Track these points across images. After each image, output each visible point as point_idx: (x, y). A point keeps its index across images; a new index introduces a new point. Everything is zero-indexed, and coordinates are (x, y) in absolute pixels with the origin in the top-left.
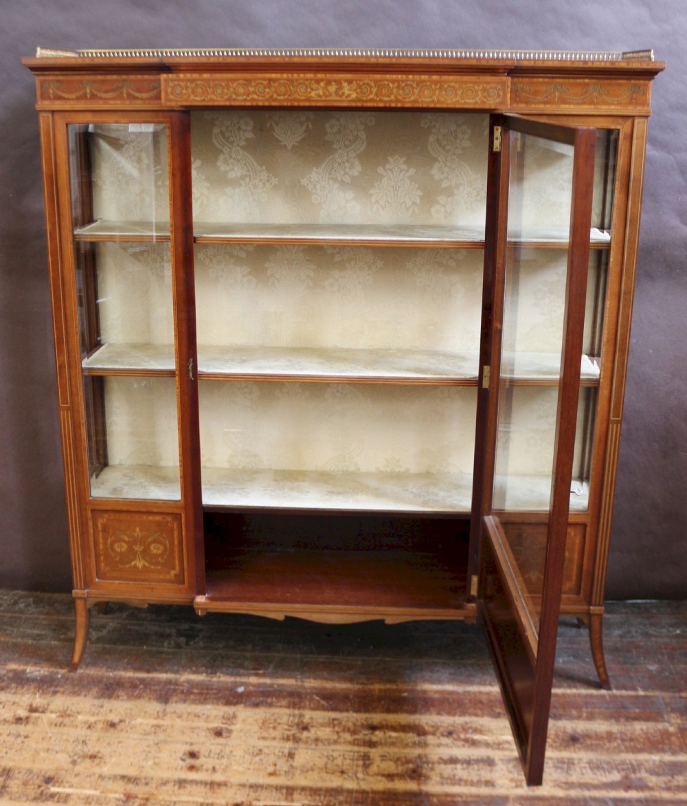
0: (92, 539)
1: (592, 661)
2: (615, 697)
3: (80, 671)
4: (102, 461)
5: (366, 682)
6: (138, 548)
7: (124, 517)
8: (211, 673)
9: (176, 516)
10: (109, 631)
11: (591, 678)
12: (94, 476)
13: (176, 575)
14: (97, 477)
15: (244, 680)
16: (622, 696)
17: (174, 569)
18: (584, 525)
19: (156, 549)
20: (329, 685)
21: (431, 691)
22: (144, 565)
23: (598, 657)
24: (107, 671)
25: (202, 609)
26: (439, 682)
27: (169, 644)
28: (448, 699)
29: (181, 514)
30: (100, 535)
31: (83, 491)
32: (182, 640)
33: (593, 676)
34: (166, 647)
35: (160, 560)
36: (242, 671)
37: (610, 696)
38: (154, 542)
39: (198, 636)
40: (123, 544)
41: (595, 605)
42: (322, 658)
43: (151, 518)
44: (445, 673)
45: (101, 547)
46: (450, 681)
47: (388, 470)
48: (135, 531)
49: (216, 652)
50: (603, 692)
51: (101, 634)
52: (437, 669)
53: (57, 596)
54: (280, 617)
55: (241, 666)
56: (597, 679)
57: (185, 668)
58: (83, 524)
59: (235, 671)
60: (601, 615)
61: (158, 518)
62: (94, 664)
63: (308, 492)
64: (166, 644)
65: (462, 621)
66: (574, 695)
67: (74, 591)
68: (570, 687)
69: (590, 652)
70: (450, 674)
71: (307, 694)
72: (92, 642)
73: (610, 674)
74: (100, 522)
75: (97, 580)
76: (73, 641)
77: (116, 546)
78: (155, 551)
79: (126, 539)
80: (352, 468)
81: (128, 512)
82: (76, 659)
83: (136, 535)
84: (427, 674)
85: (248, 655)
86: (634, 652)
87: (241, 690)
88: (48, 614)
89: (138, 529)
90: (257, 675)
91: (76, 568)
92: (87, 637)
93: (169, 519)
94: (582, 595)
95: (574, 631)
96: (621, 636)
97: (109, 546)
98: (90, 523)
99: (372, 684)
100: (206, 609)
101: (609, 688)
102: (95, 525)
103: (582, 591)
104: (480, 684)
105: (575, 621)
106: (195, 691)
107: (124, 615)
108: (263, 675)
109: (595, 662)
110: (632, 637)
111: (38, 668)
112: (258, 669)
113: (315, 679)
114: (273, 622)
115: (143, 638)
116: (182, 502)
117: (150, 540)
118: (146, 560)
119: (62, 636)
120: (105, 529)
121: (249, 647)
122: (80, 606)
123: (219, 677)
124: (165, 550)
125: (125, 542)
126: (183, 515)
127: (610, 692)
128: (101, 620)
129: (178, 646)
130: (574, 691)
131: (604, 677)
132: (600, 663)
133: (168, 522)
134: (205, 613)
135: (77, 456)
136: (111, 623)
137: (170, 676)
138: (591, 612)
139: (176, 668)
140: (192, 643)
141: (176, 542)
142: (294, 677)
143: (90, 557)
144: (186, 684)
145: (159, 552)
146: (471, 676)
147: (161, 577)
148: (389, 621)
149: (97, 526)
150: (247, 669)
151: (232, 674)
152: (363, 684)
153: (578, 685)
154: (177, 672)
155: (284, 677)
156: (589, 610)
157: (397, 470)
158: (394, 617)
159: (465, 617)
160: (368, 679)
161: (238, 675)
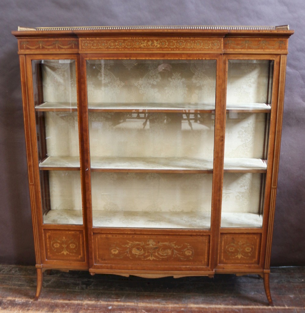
0: (44, 242)
1: (265, 293)
2: (275, 309)
3: (39, 300)
4: (48, 208)
5: (165, 304)
6: (64, 246)
7: (58, 232)
8: (97, 301)
9: (81, 232)
10: (52, 283)
11: (265, 301)
12: (45, 215)
13: (81, 258)
14: (46, 215)
15: (111, 303)
16: (278, 309)
17: (80, 255)
18: (261, 234)
19: (72, 246)
20: (149, 305)
21: (194, 307)
22: (67, 253)
23: (268, 292)
24: (51, 300)
25: (93, 272)
26: (197, 303)
27: (78, 288)
28: (201, 311)
29: (83, 231)
30: (48, 240)
31: (40, 221)
32: (84, 286)
33: (265, 300)
34: (77, 289)
35: (74, 251)
36: (110, 300)
37: (273, 309)
38: (71, 243)
39: (91, 284)
40: (58, 244)
41: (266, 269)
42: (146, 293)
43: (70, 232)
44: (200, 299)
45: (48, 245)
46: (202, 303)
47: (174, 211)
48: (63, 238)
49: (99, 291)
50: (270, 307)
51: (48, 284)
52: (196, 298)
53: (28, 267)
54: (127, 275)
55: (110, 297)
56: (267, 302)
57: (85, 298)
58: (40, 236)
59: (108, 300)
60: (269, 273)
61: (73, 232)
62: (45, 297)
63: (139, 221)
64: (77, 288)
65: (207, 277)
66: (257, 309)
67: (36, 265)
68: (255, 305)
69: (264, 290)
70: (202, 300)
71: (139, 309)
72: (44, 287)
73: (273, 299)
74: (48, 235)
75: (46, 260)
76: (36, 287)
77: (54, 245)
78: (72, 247)
79: (59, 242)
80: (158, 210)
81: (60, 230)
82: (37, 295)
83: (63, 240)
84: (192, 300)
85: (113, 292)
86: (283, 290)
87: (110, 308)
88: (24, 275)
89: (64, 238)
90: (117, 301)
91: (37, 255)
92: (42, 285)
93: (78, 233)
94: (260, 265)
95: (257, 281)
96: (278, 283)
97: (51, 245)
98: (43, 235)
99: (168, 305)
100: (95, 272)
101: (272, 306)
102: (45, 235)
103: (260, 263)
104: (216, 304)
105: (258, 276)
106: (90, 308)
107: (59, 275)
108: (120, 301)
109: (266, 294)
110: (283, 283)
111: (21, 299)
112: (118, 299)
113: (143, 302)
114: (124, 278)
115: (67, 285)
116: (84, 226)
117: (70, 242)
118: (68, 251)
119: (31, 285)
120: (50, 237)
121: (114, 289)
122: (39, 272)
123: (101, 302)
124: (76, 247)
125: (59, 243)
126: (84, 231)
127: (273, 307)
128: (48, 277)
129: (82, 289)
130: (257, 307)
131: (270, 301)
132: (268, 294)
133: (77, 234)
134: (94, 274)
135: (37, 205)
136: (53, 279)
137: (79, 302)
138: (264, 272)
139: (81, 298)
140: (88, 287)
141: (81, 243)
142: (134, 302)
143: (43, 250)
144: (86, 305)
145: (74, 247)
146: (212, 301)
147: (75, 258)
148: (175, 277)
149: (46, 236)
150: (113, 298)
151: (106, 301)
152: (164, 305)
153: (259, 304)
154: (82, 300)
155: (129, 302)
156: (263, 271)
157: (178, 210)
158: (177, 275)
159: (209, 275)
160: (166, 303)
161: (109, 301)
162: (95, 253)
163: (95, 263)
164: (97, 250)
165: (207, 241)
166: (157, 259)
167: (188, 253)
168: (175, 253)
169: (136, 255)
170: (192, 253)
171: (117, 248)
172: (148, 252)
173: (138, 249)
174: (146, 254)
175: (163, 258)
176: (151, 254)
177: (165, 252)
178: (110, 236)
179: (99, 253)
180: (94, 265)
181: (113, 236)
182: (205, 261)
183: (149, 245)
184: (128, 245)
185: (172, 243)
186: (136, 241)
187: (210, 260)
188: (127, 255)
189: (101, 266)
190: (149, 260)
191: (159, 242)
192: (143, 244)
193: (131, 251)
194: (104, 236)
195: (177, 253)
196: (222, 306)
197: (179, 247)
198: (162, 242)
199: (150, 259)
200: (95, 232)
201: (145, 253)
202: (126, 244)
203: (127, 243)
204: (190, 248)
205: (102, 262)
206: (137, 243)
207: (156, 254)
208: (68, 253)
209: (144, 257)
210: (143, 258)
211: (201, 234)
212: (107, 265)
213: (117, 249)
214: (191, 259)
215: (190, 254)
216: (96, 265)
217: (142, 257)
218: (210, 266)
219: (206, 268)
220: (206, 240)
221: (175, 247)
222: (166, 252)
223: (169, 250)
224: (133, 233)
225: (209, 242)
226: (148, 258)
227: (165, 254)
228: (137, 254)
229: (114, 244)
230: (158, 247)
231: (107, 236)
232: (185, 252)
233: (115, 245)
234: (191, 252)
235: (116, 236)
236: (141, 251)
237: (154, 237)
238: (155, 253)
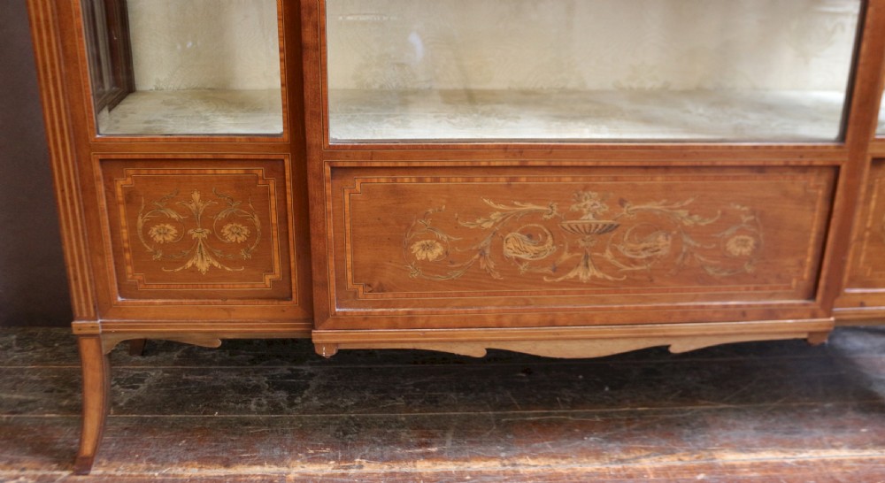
0: (105, 218)
3: (96, 471)
5: (624, 456)
6: (199, 234)
7: (166, 171)
8: (345, 459)
9: (274, 166)
10: (150, 387)
12: (106, 109)
13: (273, 282)
14: (110, 110)
15: (407, 468)
17: (271, 271)
19: (234, 234)
20: (563, 468)
21: (742, 466)
22: (212, 266)
24: (149, 469)
25: (327, 344)
27: (259, 405)
29: (283, 161)
30: (122, 209)
32: (282, 395)
34: (254, 409)
35: (243, 254)
36: (398, 450)
38: (230, 220)
39: (307, 386)
40: (168, 226)
42: (533, 415)
43: (223, 171)
45: (125, 234)
47: (635, 85)
48: (190, 200)
49: (345, 415)
51: (135, 393)
53: (56, 330)
54: (478, 352)
55: (394, 440)
57: (294, 451)
58: (87, 190)
59: (387, 452)
61: (237, 171)
62: (124, 456)
64: (253, 406)
67: (76, 323)
72: (120, 411)
74: (121, 185)
75: (119, 299)
76: (79, 410)
77: (154, 231)
78: (232, 238)
79: (174, 216)
80: (572, 85)
81: (175, 161)
82: (88, 449)
83: (193, 206)
85: (402, 417)
88: (41, 361)
89: (196, 196)
90: (427, 456)
91: (76, 279)
92: (111, 403)
93: (259, 171)
97: (140, 232)
98: (101, 188)
99: (636, 460)
100: (337, 344)
102: (110, 191)
107: (175, 355)
108: (440, 456)
111: (15, 472)
112: (427, 445)
113: (534, 458)
115: (211, 397)
116: (286, 137)
117: (222, 216)
118: (216, 258)
119: (65, 403)
120: (130, 197)
121: (401, 402)
122: (89, 350)
123: (361, 467)
124: (252, 235)
125: (172, 221)
126: (287, 162)
128: (137, 365)
129: (276, 408)
133: (257, 178)
134: (333, 352)
136: (154, 372)
137: (270, 470)
139: (277, 452)
140: (298, 400)
141: (274, 219)
143: (102, 255)
145: (241, 239)
147: (246, 287)
148: (677, 348)
149: (114, 194)
150: (408, 445)
151: (381, 459)
152: (622, 461)
154: (279, 461)
155: (479, 458)
157: (649, 85)
158: (685, 339)
159: (811, 333)
160: (627, 451)
161: (394, 459)
162: (340, 262)
163: (339, 307)
164: (349, 247)
165: (821, 192)
166: (610, 278)
167: (739, 246)
168: (684, 250)
169: (519, 261)
170: (757, 245)
171: (439, 235)
172: (573, 249)
173: (530, 236)
174: (566, 256)
175: (634, 273)
176: (587, 257)
177: (643, 245)
178: (406, 180)
179: (354, 263)
180: (335, 314)
181: (420, 180)
182: (802, 279)
183: (578, 215)
184: (489, 220)
185: (677, 205)
186: (523, 202)
187: (824, 273)
188: (483, 266)
189: (366, 317)
190: (576, 282)
191: (622, 202)
192: (555, 213)
193: (498, 248)
194: (383, 179)
195: (695, 248)
196: (845, 454)
197: (708, 221)
198: (637, 201)
199: (577, 277)
200: (340, 164)
201: (559, 253)
202: (479, 215)
203: (485, 212)
204: (748, 223)
205: (371, 297)
206: (530, 207)
207: (608, 255)
208: (216, 264)
209: (554, 270)
210: (549, 276)
211: (805, 162)
212: (392, 310)
213: (438, 241)
214: (749, 269)
215: (746, 251)
216: (344, 313)
217: (547, 270)
218: (819, 297)
219: (805, 305)
220: (817, 187)
221: (688, 223)
222: (647, 245)
223: (661, 238)
224: (516, 163)
225: (831, 198)
226: (571, 275)
227: (644, 255)
228: (523, 256)
229: (425, 216)
230: (616, 223)
231: (395, 180)
232: (726, 241)
233: (429, 222)
234: (751, 242)
235: (437, 180)
236: (542, 243)
237: (604, 180)
238: (603, 251)
